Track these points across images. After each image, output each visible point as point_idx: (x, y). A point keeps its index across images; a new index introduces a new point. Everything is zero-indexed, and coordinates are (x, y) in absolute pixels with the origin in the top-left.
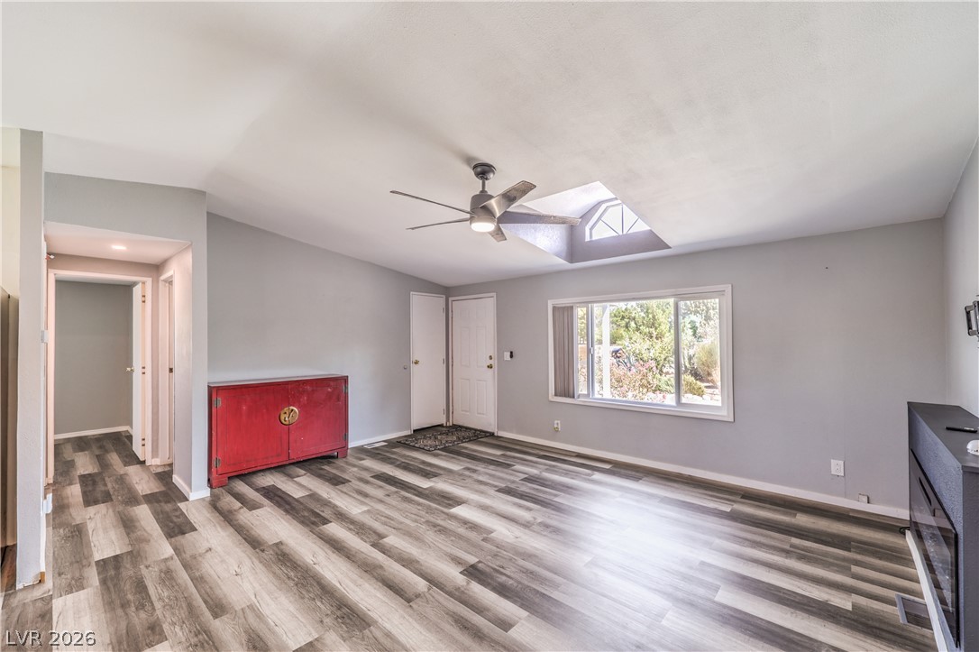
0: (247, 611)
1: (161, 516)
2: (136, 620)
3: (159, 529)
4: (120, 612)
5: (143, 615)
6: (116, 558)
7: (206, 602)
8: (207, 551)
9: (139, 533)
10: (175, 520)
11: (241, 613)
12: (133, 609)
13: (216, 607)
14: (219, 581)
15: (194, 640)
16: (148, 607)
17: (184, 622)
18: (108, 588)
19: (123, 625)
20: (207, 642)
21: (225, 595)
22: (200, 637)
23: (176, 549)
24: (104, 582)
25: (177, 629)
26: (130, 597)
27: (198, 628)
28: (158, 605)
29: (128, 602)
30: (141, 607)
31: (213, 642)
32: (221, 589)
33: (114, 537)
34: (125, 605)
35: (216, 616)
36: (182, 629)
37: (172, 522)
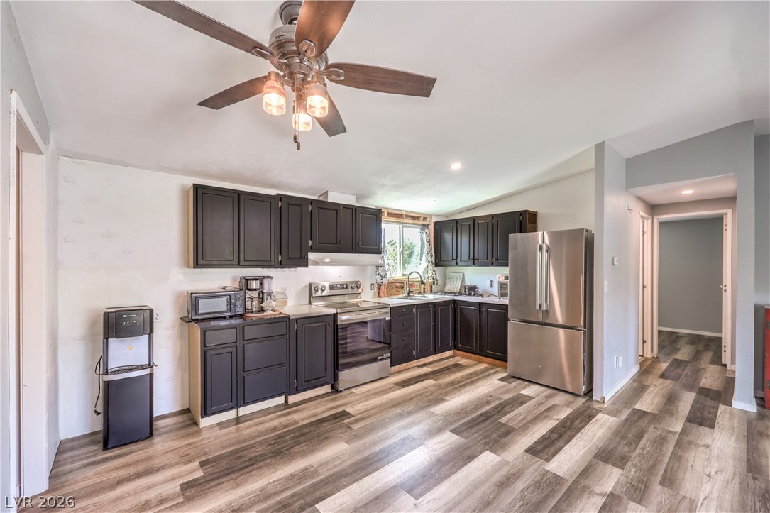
0: (687, 501)
1: (698, 406)
2: (620, 449)
3: (688, 412)
4: (618, 439)
5: (626, 449)
6: (645, 413)
7: (665, 471)
8: (704, 446)
9: (672, 407)
10: (706, 413)
11: (680, 498)
12: (625, 442)
13: (669, 480)
14: (689, 468)
15: (635, 483)
16: (632, 448)
17: (640, 470)
18: (625, 424)
19: (612, 446)
20: (640, 490)
21: (683, 479)
22: (640, 485)
23: (684, 431)
24: (626, 420)
25: (633, 470)
26: (630, 436)
27: (645, 479)
28: (638, 451)
29: (627, 437)
30: (629, 444)
31: (643, 494)
32: (685, 473)
33: (655, 402)
34: (623, 438)
35: (662, 483)
36: (636, 472)
37: (702, 413)
